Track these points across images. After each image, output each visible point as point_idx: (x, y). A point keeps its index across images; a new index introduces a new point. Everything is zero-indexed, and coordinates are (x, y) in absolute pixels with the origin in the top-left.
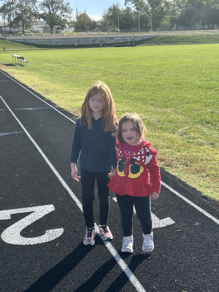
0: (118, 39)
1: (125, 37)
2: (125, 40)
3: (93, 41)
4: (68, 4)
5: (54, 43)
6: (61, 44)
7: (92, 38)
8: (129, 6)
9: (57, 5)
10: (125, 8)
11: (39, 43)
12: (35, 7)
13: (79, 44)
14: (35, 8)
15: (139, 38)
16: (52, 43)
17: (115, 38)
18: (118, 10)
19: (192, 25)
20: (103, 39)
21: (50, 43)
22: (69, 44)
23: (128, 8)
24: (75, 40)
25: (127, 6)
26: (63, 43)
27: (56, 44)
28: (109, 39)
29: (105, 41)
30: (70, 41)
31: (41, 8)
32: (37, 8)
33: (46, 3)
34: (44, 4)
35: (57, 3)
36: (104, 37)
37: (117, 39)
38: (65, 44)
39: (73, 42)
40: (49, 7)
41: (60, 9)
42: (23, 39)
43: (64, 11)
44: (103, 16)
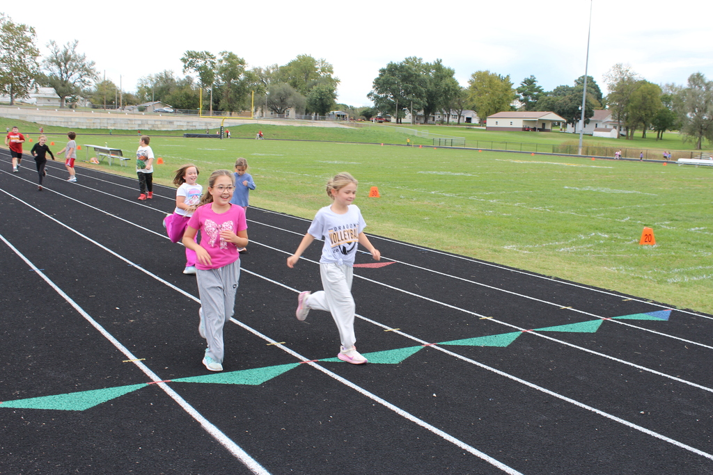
0: (182, 124)
1: (192, 122)
2: (192, 126)
3: (139, 125)
4: (93, 63)
5: (74, 124)
6: (85, 127)
7: (139, 120)
8: (190, 75)
9: (74, 64)
10: (183, 77)
11: (48, 124)
12: (36, 63)
13: (116, 128)
14: (35, 65)
15: (214, 125)
16: (70, 124)
17: (175, 123)
18: (172, 80)
19: (284, 111)
20: (157, 123)
21: (66, 124)
22: (99, 128)
23: (188, 77)
24: (109, 121)
25: (187, 74)
26: (88, 125)
27: (76, 127)
28: (166, 123)
29: (159, 126)
30: (100, 123)
31: (46, 67)
32: (38, 66)
33: (55, 59)
34: (52, 61)
35: (74, 60)
36: (158, 121)
37: (179, 123)
38: (92, 128)
39: (106, 125)
40: (60, 66)
41: (79, 70)
42: (20, 116)
43: (85, 75)
44: (139, 87)
